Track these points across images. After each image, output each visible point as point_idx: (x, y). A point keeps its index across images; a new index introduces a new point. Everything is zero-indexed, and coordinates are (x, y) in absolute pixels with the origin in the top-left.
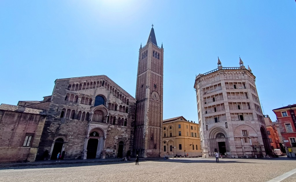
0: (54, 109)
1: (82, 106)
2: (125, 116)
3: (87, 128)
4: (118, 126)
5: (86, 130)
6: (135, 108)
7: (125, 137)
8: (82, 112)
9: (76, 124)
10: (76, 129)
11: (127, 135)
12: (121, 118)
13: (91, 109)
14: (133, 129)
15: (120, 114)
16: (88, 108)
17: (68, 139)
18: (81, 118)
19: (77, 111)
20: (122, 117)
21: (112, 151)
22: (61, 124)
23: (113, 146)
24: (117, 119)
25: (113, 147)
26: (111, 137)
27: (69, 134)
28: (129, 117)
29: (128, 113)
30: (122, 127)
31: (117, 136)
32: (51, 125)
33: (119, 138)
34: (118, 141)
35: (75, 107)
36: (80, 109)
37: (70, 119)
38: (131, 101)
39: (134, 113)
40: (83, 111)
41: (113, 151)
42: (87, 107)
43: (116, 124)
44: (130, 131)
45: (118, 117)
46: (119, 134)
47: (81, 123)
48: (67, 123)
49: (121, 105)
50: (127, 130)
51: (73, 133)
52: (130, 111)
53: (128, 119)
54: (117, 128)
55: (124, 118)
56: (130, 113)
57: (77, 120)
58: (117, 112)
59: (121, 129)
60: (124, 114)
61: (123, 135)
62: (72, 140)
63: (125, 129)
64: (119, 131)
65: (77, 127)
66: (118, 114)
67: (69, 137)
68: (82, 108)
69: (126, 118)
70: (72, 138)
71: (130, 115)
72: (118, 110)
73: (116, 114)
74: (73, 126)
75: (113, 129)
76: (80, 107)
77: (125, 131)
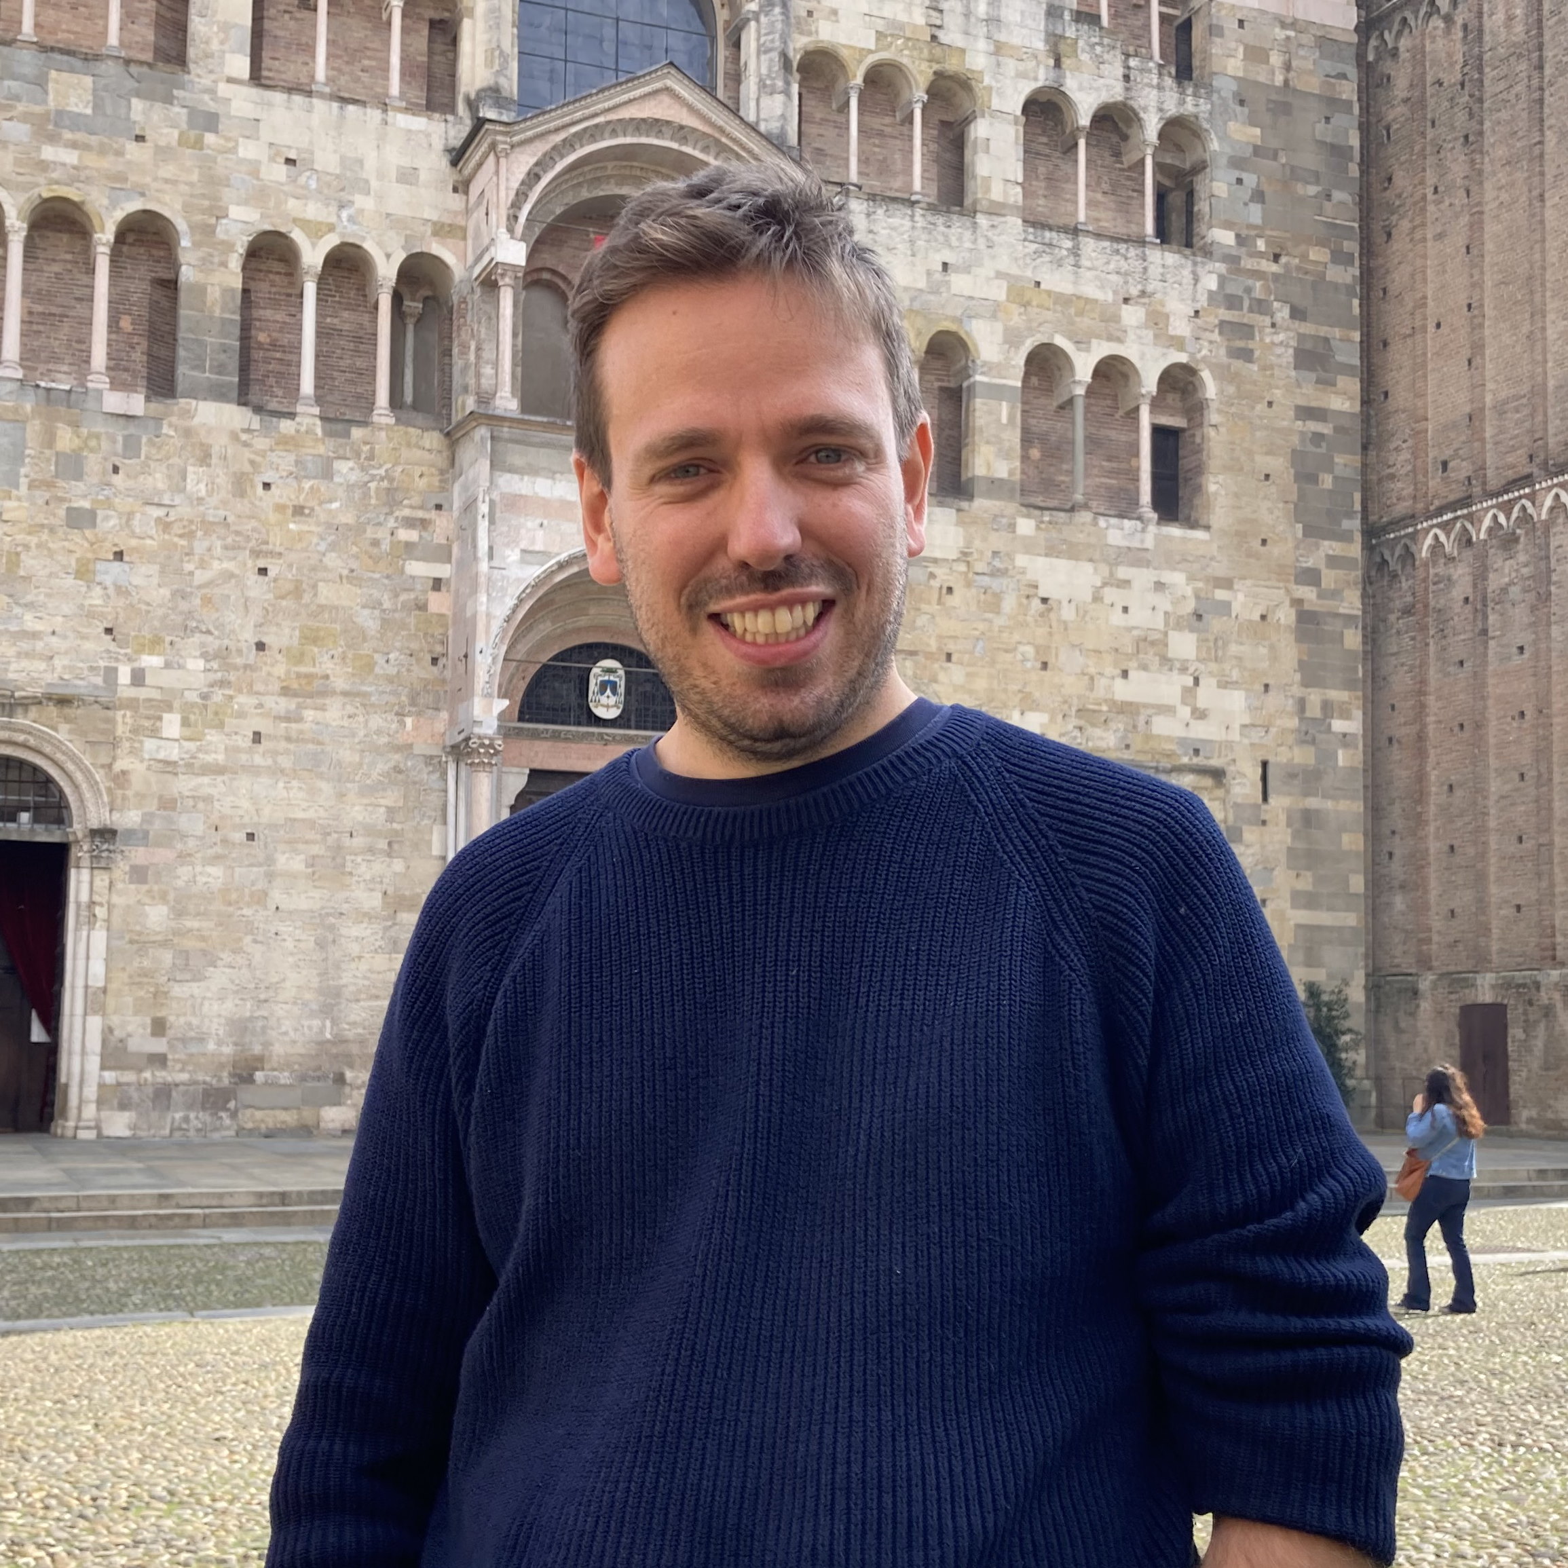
1: (293, 142)
2: (1157, 320)
3: (443, 571)
4: (1026, 526)
5: (438, 603)
6: (1338, 152)
7: (1201, 731)
8: (313, 256)
9: (240, 485)
10: (257, 588)
11: (1236, 703)
12: (1084, 367)
13: (462, 187)
14: (1329, 578)
15: (1058, 281)
16: (407, 176)
17: (136, 783)
18: (307, 384)
19: (206, 232)
20: (1102, 349)
24: (997, 392)
27: (138, 678)
28: (1246, 330)
29: (1207, 252)
30: (1118, 533)
35: (163, 153)
36: (260, 195)
37: (114, 401)
39: (1340, 257)
40: (316, 230)
42: (395, 157)
43: (995, 487)
44: (1286, 615)
45: (1011, 339)
46: (1072, 685)
47: (327, 473)
48: (72, 465)
49: (1045, 78)
50: (1221, 594)
51: (205, 656)
52: (1255, 214)
53: (1223, 374)
54: (1021, 560)
55: (1129, 350)
56: (1261, 255)
57: (233, 416)
58: (982, 243)
59: (1105, 584)
60: (1124, 266)
61: (1146, 706)
62: (208, 799)
63: (1189, 592)
64: (1068, 613)
65: (256, 554)
66: (999, 275)
67: (150, 744)
68: (293, 180)
69: (1183, 358)
70: (210, 758)
71: (1246, 304)
72: (997, 193)
73: (960, 283)
74: (190, 535)
75: (943, 576)
76: (248, 150)
77: (1178, 627)
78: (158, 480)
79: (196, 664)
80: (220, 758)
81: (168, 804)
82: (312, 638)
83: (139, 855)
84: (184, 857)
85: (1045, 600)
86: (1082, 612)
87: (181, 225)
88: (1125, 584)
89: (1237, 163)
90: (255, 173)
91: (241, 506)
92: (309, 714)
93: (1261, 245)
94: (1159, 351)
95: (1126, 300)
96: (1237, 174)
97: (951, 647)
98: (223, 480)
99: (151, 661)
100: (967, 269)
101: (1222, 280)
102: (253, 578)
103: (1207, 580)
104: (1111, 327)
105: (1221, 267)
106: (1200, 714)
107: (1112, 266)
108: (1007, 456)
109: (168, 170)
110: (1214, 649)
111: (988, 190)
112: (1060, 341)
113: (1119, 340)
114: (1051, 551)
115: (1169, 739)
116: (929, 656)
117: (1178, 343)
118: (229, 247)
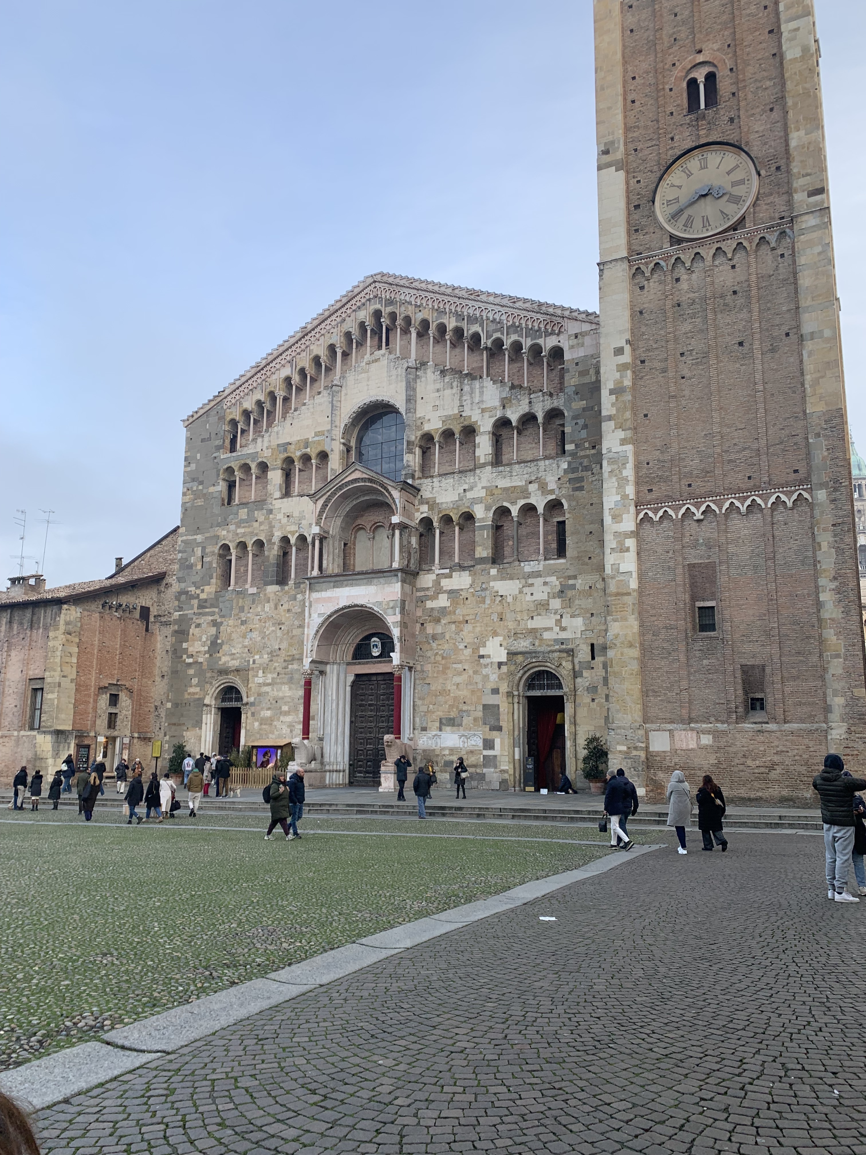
0: (192, 560)
1: (289, 511)
2: (543, 486)
4: (493, 572)
7: (563, 635)
9: (276, 606)
10: (279, 633)
11: (579, 623)
12: (515, 511)
15: (503, 483)
17: (254, 690)
18: (293, 574)
19: (269, 541)
20: (522, 502)
21: (477, 742)
22: (222, 623)
23: (480, 714)
24: (483, 528)
25: (475, 720)
26: (456, 649)
27: (254, 662)
29: (564, 454)
30: (528, 567)
31: (499, 639)
32: (191, 631)
33: (511, 654)
34: (511, 674)
37: (250, 590)
38: (580, 353)
40: (294, 533)
41: (481, 744)
43: (482, 560)
45: (487, 509)
46: (511, 625)
47: (295, 598)
48: (242, 609)
49: (499, 414)
50: (571, 582)
51: (268, 654)
52: (584, 434)
53: (570, 498)
54: (492, 584)
55: (532, 501)
56: (587, 449)
57: (276, 588)
58: (477, 478)
59: (523, 587)
60: (530, 470)
61: (540, 629)
62: (268, 693)
63: (558, 583)
64: (510, 599)
65: (279, 624)
66: (483, 488)
67: (256, 679)
68: (288, 521)
69: (553, 497)
70: (268, 681)
71: (580, 468)
72: (482, 461)
73: (469, 495)
74: (265, 622)
75: (464, 594)
76: (280, 516)
77: (554, 598)
78: (259, 609)
79: (266, 656)
80: (269, 681)
81: (259, 695)
82: (291, 645)
83: (253, 709)
84: (262, 709)
85: (501, 596)
86: (515, 598)
87: (265, 541)
88: (532, 585)
89: (575, 417)
90: (280, 523)
91: (276, 612)
92: (290, 666)
93: (587, 445)
94: (543, 497)
95: (530, 483)
96: (575, 421)
97: (467, 618)
98: (273, 606)
99: (257, 657)
100: (471, 489)
101: (569, 463)
102: (278, 630)
103: (565, 578)
104: (524, 492)
105: (569, 459)
106: (563, 629)
107: (525, 472)
108: (486, 548)
109: (262, 528)
110: (569, 603)
111: (479, 460)
112: (505, 504)
113: (528, 498)
114: (503, 579)
115: (550, 640)
116: (460, 622)
117: (552, 492)
118: (274, 543)
